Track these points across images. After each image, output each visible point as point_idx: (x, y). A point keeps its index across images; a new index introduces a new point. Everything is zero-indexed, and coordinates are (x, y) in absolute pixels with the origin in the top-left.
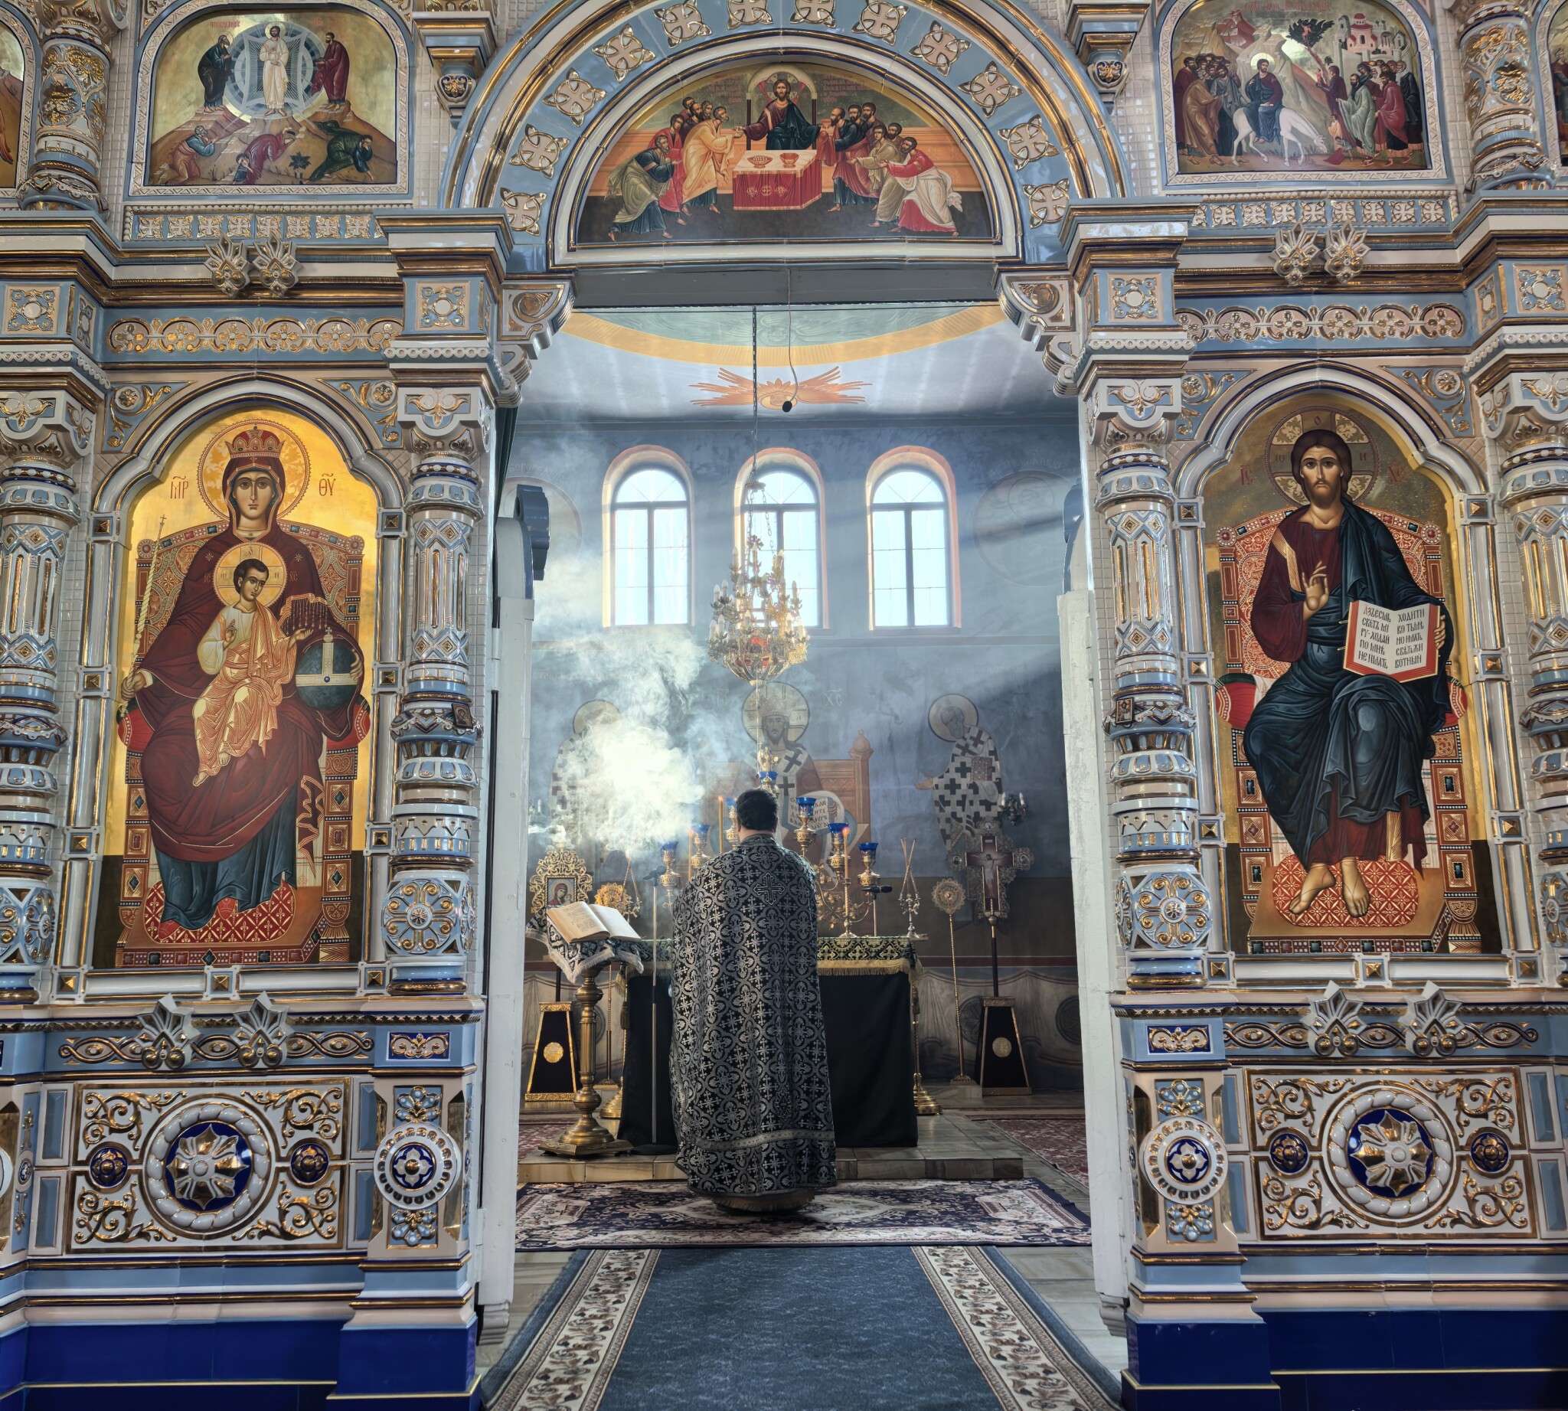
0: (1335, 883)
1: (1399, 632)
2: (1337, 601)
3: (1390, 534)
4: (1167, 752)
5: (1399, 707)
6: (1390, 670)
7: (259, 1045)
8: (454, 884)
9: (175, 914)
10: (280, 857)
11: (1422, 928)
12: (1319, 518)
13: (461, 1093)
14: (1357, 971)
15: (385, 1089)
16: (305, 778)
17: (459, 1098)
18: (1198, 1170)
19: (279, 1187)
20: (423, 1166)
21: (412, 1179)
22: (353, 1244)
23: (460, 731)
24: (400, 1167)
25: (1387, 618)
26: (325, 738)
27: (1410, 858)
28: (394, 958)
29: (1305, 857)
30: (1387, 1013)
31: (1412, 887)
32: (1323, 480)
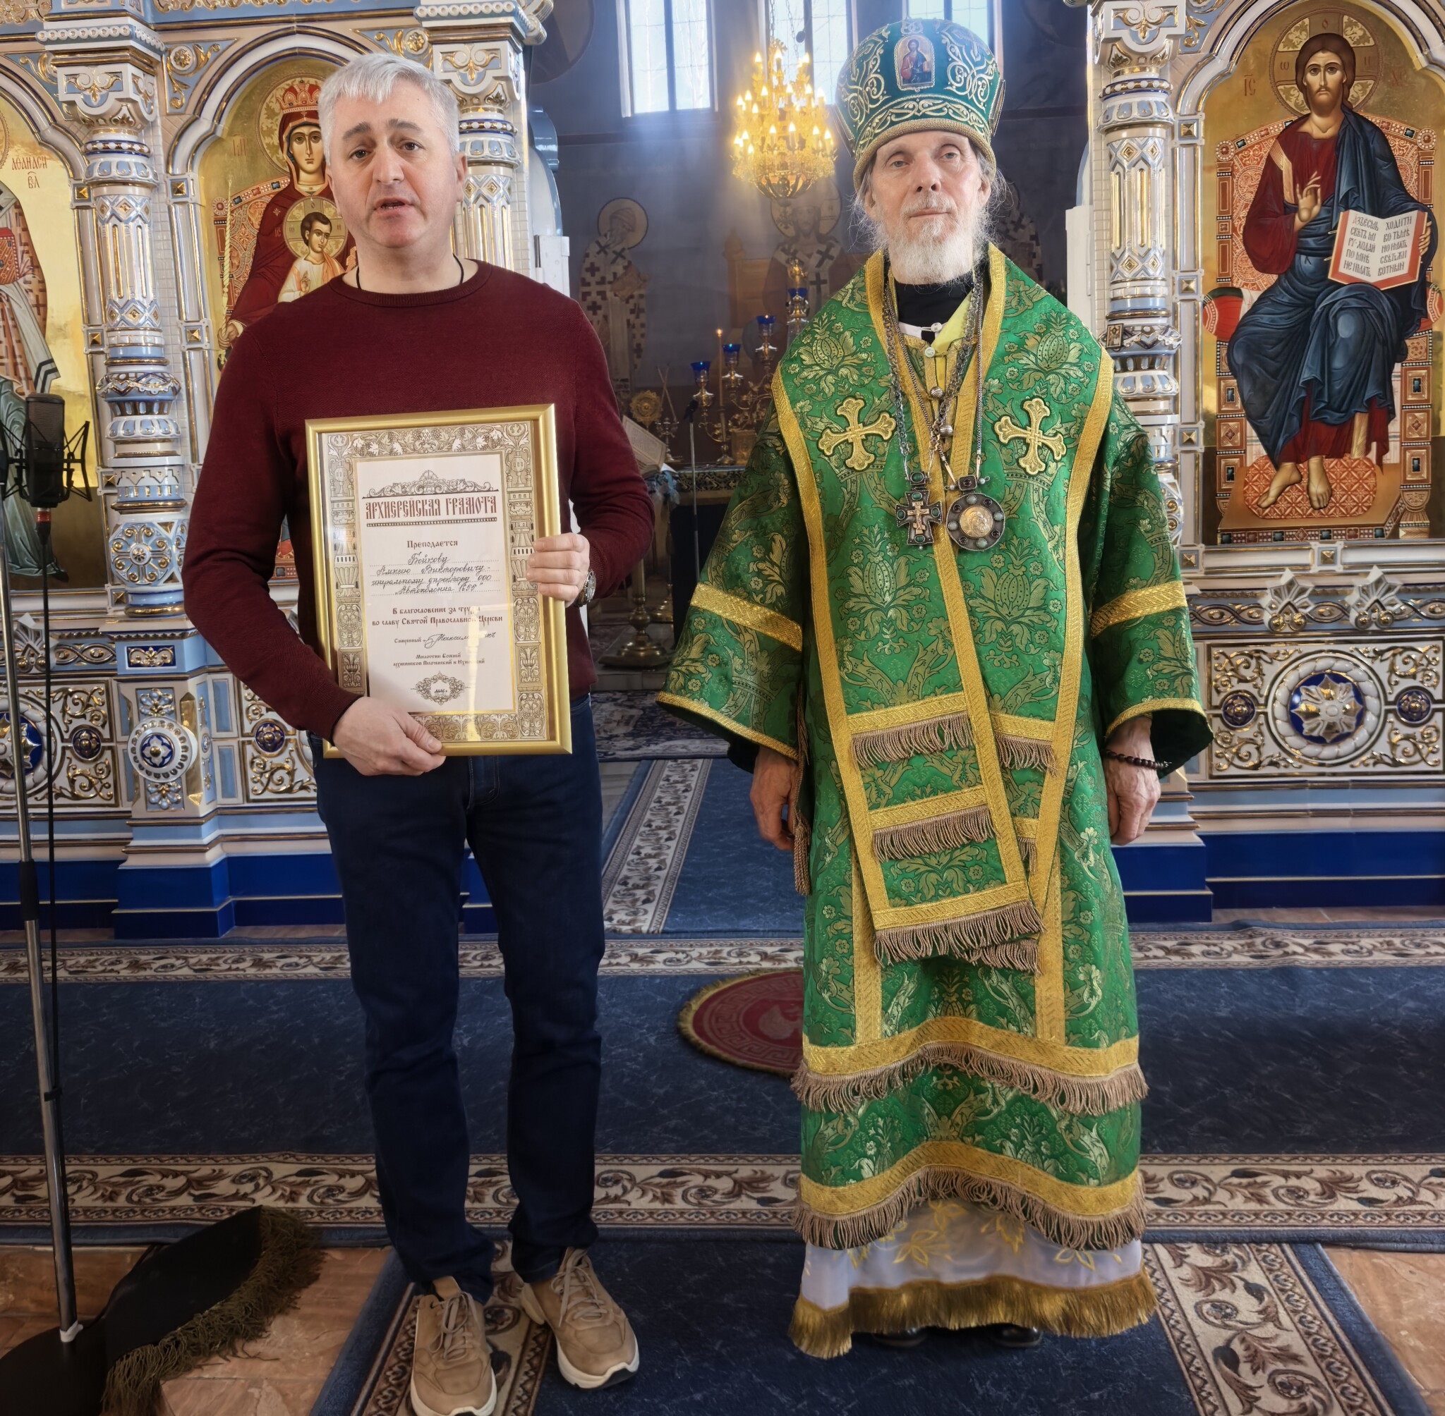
0: (1300, 480)
1: (1385, 240)
2: (1329, 212)
3: (1386, 141)
4: (1152, 372)
5: (1378, 314)
6: (1373, 278)
11: (1377, 517)
12: (1319, 127)
14: (1312, 557)
25: (1375, 227)
27: (1373, 455)
29: (1276, 456)
30: (1335, 594)
31: (1371, 480)
32: (1326, 87)
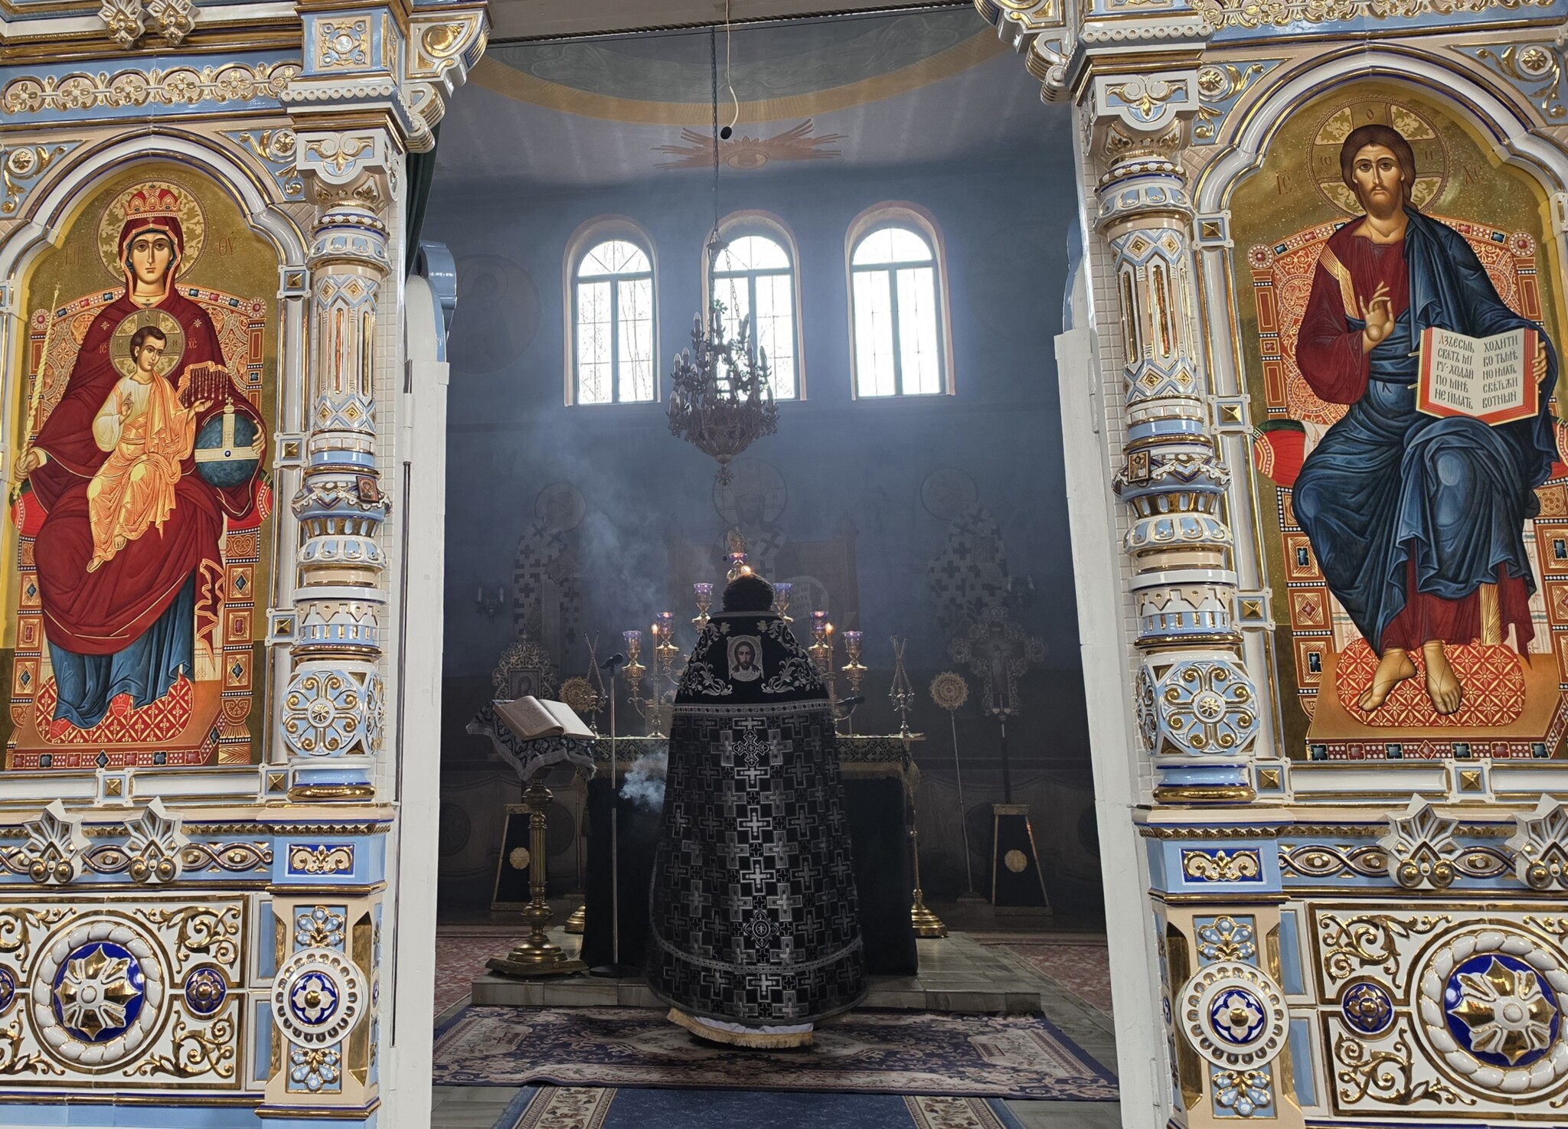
0: (1417, 672)
1: (1485, 364)
2: (1405, 329)
3: (1469, 247)
4: (1195, 515)
5: (1490, 456)
6: (1477, 411)
7: (151, 857)
8: (361, 677)
9: (67, 711)
10: (178, 647)
12: (1379, 231)
13: (367, 915)
14: (1449, 782)
15: (284, 908)
16: (204, 562)
17: (365, 920)
18: (1251, 1029)
19: (173, 1017)
20: (325, 999)
21: (313, 1014)
22: (252, 1085)
23: (365, 506)
24: (300, 1000)
25: (1470, 348)
26: (225, 517)
27: (1512, 641)
28: (295, 760)
29: (1376, 642)
30: (1492, 836)
31: (1516, 677)
32: (1381, 185)
